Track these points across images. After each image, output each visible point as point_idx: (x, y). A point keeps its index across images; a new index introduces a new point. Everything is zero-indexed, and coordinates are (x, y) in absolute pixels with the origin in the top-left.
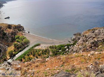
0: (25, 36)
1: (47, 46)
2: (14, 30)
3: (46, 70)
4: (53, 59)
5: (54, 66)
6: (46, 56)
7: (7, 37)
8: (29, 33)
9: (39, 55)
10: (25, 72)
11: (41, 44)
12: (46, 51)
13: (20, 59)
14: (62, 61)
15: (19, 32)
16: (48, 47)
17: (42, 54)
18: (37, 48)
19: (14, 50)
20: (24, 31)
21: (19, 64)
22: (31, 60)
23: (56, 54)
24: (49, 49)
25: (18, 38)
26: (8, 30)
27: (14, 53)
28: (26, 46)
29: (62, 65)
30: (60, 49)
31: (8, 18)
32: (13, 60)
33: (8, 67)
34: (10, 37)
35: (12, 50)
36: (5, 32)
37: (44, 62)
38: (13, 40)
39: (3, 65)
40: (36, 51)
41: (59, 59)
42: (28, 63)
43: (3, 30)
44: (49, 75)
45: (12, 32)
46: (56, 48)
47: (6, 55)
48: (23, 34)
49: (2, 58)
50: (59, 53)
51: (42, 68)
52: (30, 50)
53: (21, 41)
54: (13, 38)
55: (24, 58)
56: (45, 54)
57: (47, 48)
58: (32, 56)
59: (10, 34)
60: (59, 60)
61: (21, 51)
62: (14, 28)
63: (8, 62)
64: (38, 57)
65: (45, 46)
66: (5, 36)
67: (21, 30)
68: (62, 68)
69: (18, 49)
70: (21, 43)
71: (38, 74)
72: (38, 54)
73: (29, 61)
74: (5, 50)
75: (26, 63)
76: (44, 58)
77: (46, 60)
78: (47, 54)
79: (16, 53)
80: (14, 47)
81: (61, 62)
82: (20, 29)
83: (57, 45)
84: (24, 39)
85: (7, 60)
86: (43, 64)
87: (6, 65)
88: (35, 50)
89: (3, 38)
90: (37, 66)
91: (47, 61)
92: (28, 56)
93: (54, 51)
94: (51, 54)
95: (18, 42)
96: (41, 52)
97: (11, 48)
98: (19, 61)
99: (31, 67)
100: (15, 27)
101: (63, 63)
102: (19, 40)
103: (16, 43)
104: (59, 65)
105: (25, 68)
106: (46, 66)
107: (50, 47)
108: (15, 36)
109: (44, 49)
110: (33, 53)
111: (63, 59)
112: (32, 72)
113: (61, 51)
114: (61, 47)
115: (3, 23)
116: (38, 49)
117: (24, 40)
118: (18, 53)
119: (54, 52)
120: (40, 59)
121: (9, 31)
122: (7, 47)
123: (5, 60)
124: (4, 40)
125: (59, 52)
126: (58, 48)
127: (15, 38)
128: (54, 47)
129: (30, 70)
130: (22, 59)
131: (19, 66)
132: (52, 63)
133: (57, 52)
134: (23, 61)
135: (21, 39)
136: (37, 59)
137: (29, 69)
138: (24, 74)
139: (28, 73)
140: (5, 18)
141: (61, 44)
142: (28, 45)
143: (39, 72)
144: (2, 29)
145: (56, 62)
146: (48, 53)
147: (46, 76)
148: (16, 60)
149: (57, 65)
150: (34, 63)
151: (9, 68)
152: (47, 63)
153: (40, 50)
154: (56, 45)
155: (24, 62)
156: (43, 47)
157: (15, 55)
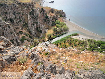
0: (65, 23)
1: (86, 38)
2: (56, 15)
3: (79, 62)
4: (89, 54)
5: (89, 61)
6: (82, 48)
7: (49, 21)
8: (70, 20)
9: (75, 46)
10: (59, 57)
11: (80, 35)
12: (83, 43)
13: (56, 44)
14: (99, 59)
15: (60, 17)
16: (86, 40)
17: (79, 45)
18: (74, 37)
19: (52, 34)
20: (65, 18)
21: (55, 48)
22: (66, 48)
23: (93, 49)
24: (87, 42)
25: (58, 23)
26: (51, 13)
27: (52, 36)
28: (65, 32)
29: (98, 64)
30: (99, 45)
31: (53, 2)
32: (50, 43)
33: (45, 47)
34: (51, 21)
35: (51, 33)
36: (48, 15)
37: (79, 54)
38: (54, 24)
39: (41, 44)
40: (73, 41)
41: (95, 55)
42: (63, 50)
43: (46, 14)
44: (81, 68)
45: (54, 16)
46: (94, 43)
47: (45, 36)
48: (64, 20)
49: (42, 39)
50: (97, 50)
51: (75, 59)
52: (67, 37)
53: (61, 27)
54: (54, 22)
55: (60, 44)
56: (82, 46)
57: (84, 41)
58: (68, 44)
59: (52, 18)
60: (95, 57)
61: (58, 36)
62: (56, 13)
63: (46, 43)
64: (74, 47)
65: (83, 37)
66: (47, 19)
67: (62, 16)
68: (97, 66)
69: (56, 33)
70: (60, 29)
71: (70, 63)
72: (74, 43)
73: (64, 48)
74: (45, 32)
75: (61, 49)
76: (80, 50)
77: (82, 52)
78: (83, 46)
79: (54, 37)
80: (53, 31)
81: (97, 59)
82: (62, 14)
83: (97, 40)
84: (63, 25)
85: (45, 41)
86: (77, 56)
87: (44, 46)
88: (72, 39)
89: (45, 21)
90: (71, 56)
91: (82, 54)
92: (64, 43)
93: (91, 45)
94: (88, 47)
95: (58, 27)
96: (78, 42)
97: (50, 32)
98: (55, 45)
99: (65, 54)
100: (58, 12)
101: (100, 62)
102: (59, 26)
103: (56, 27)
104: (94, 62)
105: (59, 54)
106: (80, 58)
107: (89, 40)
108: (56, 20)
109: (82, 40)
110: (70, 41)
111: (100, 57)
112: (65, 60)
113: (100, 47)
114: (101, 43)
115: (47, 7)
116: (76, 39)
117: (64, 27)
118: (55, 38)
119: (91, 47)
120: (75, 50)
121: (51, 15)
122: (47, 29)
123: (44, 41)
124: (45, 22)
125: (97, 48)
126: (97, 43)
127: (56, 23)
128: (93, 41)
129: (63, 57)
130: (58, 44)
131: (54, 50)
132: (87, 58)
133: (95, 48)
134: (59, 46)
135: (61, 25)
136: (72, 49)
137: (62, 55)
138: (57, 59)
139: (61, 59)
140: (50, 2)
141: (102, 40)
142: (67, 32)
143: (72, 62)
144: (46, 12)
145: (91, 57)
146: (85, 46)
147: (78, 68)
148: (53, 43)
149: (92, 61)
150: (69, 52)
151: (46, 49)
152: (81, 56)
153: (77, 40)
154: (95, 39)
155: (59, 48)
156: (81, 38)
157: (52, 39)
